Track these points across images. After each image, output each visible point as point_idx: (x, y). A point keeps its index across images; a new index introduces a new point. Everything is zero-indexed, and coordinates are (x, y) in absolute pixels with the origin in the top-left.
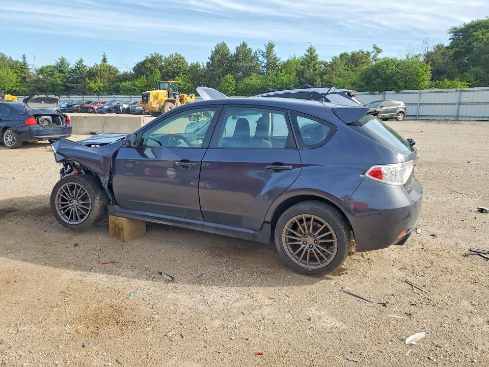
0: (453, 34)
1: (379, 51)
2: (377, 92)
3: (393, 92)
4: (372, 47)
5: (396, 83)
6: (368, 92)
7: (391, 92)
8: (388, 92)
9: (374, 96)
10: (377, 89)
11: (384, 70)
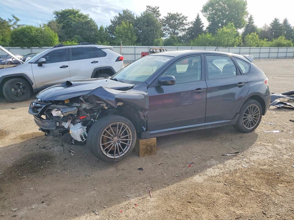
0: (56, 15)
1: (18, 20)
2: (26, 48)
3: (37, 47)
4: (12, 16)
5: (38, 42)
6: (19, 47)
7: (35, 47)
8: (33, 47)
9: (24, 50)
10: (26, 45)
11: (29, 33)
